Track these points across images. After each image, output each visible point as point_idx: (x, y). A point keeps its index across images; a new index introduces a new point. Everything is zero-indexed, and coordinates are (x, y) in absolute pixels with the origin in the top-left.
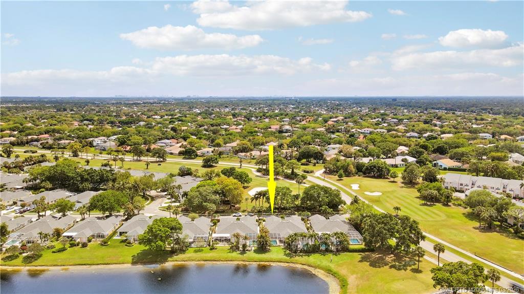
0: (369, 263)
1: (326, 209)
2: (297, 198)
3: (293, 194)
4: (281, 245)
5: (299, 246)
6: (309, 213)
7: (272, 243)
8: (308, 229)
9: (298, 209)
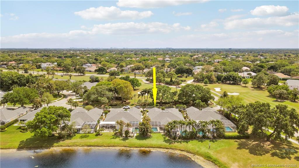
0: (248, 151)
1: (199, 103)
2: (175, 95)
3: (171, 91)
4: (161, 131)
5: (178, 133)
6: (185, 106)
7: (153, 130)
8: (185, 118)
9: (175, 103)
